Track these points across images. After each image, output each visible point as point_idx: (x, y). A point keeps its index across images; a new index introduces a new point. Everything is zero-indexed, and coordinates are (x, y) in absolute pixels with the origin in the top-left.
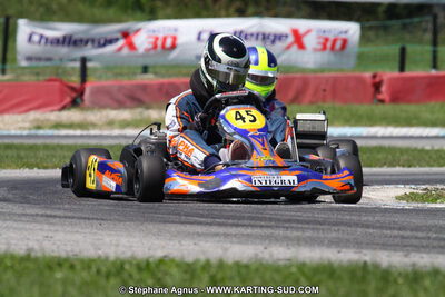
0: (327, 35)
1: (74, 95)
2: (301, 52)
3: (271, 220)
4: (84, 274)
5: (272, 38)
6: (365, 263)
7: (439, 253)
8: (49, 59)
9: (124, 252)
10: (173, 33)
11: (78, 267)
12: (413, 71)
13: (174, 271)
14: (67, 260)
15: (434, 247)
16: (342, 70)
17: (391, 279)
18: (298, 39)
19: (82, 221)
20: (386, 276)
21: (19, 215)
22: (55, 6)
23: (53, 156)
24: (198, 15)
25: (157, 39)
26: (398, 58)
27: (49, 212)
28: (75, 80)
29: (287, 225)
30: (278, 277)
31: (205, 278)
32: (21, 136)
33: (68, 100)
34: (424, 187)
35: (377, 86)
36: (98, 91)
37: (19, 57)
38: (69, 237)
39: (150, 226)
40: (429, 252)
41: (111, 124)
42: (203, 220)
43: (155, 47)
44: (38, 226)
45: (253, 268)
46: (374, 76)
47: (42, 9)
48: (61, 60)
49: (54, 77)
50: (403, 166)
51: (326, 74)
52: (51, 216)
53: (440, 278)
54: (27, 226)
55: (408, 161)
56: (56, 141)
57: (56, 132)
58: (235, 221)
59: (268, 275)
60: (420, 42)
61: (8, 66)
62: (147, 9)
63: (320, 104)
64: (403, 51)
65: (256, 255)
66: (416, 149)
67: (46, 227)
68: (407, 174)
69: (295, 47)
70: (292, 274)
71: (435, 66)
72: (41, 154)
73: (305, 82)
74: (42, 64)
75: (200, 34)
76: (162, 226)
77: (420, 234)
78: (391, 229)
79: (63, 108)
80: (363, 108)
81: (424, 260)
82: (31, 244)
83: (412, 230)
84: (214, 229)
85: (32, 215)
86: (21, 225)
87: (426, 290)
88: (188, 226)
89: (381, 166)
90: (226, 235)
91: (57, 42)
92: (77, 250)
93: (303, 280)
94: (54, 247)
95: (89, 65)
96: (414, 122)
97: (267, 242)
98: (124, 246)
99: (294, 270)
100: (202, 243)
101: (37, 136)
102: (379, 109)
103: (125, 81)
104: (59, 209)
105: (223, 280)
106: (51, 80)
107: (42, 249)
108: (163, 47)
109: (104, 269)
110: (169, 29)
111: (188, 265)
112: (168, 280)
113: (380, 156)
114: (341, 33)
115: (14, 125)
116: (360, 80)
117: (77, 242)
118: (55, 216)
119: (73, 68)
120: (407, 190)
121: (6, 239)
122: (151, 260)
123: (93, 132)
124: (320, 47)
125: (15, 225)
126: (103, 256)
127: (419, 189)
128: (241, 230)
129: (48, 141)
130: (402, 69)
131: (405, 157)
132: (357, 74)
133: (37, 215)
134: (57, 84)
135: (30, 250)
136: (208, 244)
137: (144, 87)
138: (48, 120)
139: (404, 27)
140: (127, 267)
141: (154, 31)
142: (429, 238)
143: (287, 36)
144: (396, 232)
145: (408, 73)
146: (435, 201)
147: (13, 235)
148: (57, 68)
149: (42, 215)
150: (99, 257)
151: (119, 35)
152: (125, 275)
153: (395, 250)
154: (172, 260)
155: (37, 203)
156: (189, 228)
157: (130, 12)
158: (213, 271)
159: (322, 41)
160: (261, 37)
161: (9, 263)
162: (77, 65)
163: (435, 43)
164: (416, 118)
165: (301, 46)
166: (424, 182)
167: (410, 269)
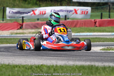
0: (83, 10)
1: (21, 26)
2: (76, 15)
3: (69, 55)
4: (23, 69)
5: (69, 11)
6: (92, 65)
7: (110, 62)
8: (14, 17)
9: (32, 64)
10: (45, 10)
11: (21, 67)
12: (104, 19)
13: (45, 68)
14: (18, 65)
15: (109, 61)
16: (87, 19)
17: (99, 69)
18: (76, 11)
19: (22, 56)
20: (97, 68)
21: (7, 55)
22: (16, 4)
23: (15, 41)
24: (51, 6)
25: (41, 12)
26: (100, 16)
27: (14, 54)
28: (21, 22)
29: (73, 56)
30: (70, 69)
31: (53, 69)
32: (8, 36)
33: (19, 27)
34: (107, 47)
35: (95, 23)
36: (27, 25)
37: (7, 17)
38: (19, 60)
39: (39, 57)
40: (108, 62)
41: (30, 33)
42: (52, 55)
43: (40, 14)
44: (11, 58)
45: (64, 66)
46: (95, 20)
47: (12, 5)
48: (17, 17)
49: (16, 22)
50: (102, 42)
51: (83, 20)
52: (15, 55)
53: (111, 68)
54: (9, 58)
55: (103, 41)
56: (16, 37)
57: (16, 35)
58: (60, 56)
59: (68, 68)
60: (106, 12)
61: (4, 19)
62: (38, 5)
63: (81, 27)
64: (102, 14)
65: (65, 64)
66: (105, 38)
67: (13, 58)
68: (103, 44)
69: (75, 13)
70: (74, 68)
71: (110, 17)
72: (12, 40)
73: (78, 22)
74: (12, 18)
75: (51, 10)
76: (42, 57)
77: (106, 58)
78: (98, 57)
79: (18, 29)
80: (92, 28)
81: (107, 64)
82: (9, 62)
83: (104, 57)
84: (55, 58)
85: (10, 55)
86: (7, 57)
87: (107, 71)
88: (48, 57)
89: (96, 42)
90: (58, 59)
91: (16, 13)
92: (21, 63)
93: (77, 69)
94: (15, 63)
95: (24, 18)
96: (105, 31)
97: (68, 60)
98: (33, 62)
99: (74, 67)
100: (52, 61)
101: (11, 36)
102: (96, 28)
103: (33, 22)
104: (17, 53)
105: (57, 70)
106: (15, 22)
107: (13, 63)
108: (43, 14)
109: (27, 68)
110: (44, 10)
111: (48, 66)
112: (43, 70)
113: (96, 40)
114: (86, 10)
115: (6, 33)
116: (91, 21)
117: (21, 61)
118: (16, 55)
119: (20, 20)
120: (103, 48)
121: (3, 61)
122: (39, 65)
123: (25, 35)
124: (81, 13)
125: (6, 57)
126: (27, 64)
127: (106, 48)
128: (62, 58)
129: (14, 37)
130: (101, 18)
131: (102, 40)
132: (90, 20)
133: (11, 55)
134: (16, 23)
135: (9, 63)
136: (54, 61)
137: (38, 24)
138: (14, 32)
139: (102, 8)
140: (33, 67)
141: (40, 10)
142: (108, 59)
143: (73, 11)
144: (100, 58)
145: (103, 19)
146: (110, 50)
147: (5, 60)
148: (16, 19)
149: (12, 55)
150: (26, 65)
151: (31, 11)
152: (33, 69)
153: (100, 62)
154: (44, 65)
155: (11, 52)
156: (49, 57)
157: (34, 5)
158: (54, 67)
159: (82, 12)
160: (66, 11)
161: (4, 66)
162: (21, 18)
163: (109, 12)
164: (105, 30)
165: (77, 13)
166: (107, 46)
167: (103, 66)
